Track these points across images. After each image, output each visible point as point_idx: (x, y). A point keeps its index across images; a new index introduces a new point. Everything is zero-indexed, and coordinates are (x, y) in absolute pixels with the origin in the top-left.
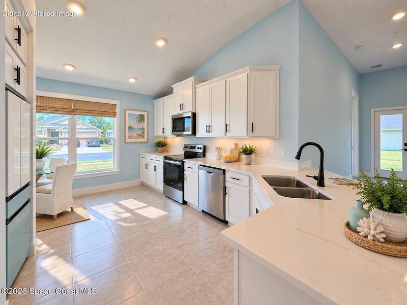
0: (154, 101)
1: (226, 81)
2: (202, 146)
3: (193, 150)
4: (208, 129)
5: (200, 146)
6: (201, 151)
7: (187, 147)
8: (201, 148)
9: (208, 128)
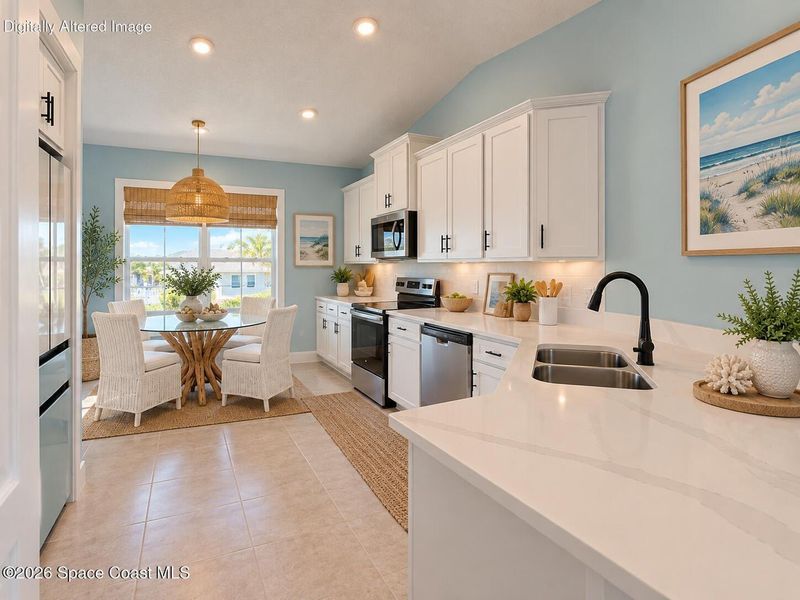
0: (343, 189)
1: (484, 137)
2: (431, 282)
3: (415, 291)
4: (446, 243)
5: (428, 282)
6: (430, 292)
7: (403, 284)
8: (430, 287)
9: (445, 241)
